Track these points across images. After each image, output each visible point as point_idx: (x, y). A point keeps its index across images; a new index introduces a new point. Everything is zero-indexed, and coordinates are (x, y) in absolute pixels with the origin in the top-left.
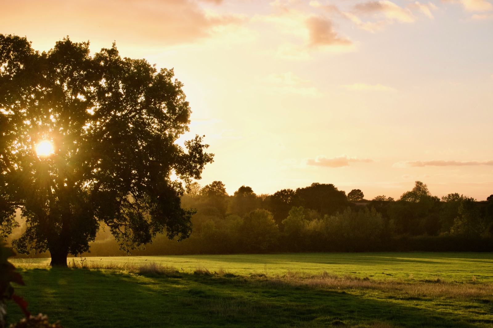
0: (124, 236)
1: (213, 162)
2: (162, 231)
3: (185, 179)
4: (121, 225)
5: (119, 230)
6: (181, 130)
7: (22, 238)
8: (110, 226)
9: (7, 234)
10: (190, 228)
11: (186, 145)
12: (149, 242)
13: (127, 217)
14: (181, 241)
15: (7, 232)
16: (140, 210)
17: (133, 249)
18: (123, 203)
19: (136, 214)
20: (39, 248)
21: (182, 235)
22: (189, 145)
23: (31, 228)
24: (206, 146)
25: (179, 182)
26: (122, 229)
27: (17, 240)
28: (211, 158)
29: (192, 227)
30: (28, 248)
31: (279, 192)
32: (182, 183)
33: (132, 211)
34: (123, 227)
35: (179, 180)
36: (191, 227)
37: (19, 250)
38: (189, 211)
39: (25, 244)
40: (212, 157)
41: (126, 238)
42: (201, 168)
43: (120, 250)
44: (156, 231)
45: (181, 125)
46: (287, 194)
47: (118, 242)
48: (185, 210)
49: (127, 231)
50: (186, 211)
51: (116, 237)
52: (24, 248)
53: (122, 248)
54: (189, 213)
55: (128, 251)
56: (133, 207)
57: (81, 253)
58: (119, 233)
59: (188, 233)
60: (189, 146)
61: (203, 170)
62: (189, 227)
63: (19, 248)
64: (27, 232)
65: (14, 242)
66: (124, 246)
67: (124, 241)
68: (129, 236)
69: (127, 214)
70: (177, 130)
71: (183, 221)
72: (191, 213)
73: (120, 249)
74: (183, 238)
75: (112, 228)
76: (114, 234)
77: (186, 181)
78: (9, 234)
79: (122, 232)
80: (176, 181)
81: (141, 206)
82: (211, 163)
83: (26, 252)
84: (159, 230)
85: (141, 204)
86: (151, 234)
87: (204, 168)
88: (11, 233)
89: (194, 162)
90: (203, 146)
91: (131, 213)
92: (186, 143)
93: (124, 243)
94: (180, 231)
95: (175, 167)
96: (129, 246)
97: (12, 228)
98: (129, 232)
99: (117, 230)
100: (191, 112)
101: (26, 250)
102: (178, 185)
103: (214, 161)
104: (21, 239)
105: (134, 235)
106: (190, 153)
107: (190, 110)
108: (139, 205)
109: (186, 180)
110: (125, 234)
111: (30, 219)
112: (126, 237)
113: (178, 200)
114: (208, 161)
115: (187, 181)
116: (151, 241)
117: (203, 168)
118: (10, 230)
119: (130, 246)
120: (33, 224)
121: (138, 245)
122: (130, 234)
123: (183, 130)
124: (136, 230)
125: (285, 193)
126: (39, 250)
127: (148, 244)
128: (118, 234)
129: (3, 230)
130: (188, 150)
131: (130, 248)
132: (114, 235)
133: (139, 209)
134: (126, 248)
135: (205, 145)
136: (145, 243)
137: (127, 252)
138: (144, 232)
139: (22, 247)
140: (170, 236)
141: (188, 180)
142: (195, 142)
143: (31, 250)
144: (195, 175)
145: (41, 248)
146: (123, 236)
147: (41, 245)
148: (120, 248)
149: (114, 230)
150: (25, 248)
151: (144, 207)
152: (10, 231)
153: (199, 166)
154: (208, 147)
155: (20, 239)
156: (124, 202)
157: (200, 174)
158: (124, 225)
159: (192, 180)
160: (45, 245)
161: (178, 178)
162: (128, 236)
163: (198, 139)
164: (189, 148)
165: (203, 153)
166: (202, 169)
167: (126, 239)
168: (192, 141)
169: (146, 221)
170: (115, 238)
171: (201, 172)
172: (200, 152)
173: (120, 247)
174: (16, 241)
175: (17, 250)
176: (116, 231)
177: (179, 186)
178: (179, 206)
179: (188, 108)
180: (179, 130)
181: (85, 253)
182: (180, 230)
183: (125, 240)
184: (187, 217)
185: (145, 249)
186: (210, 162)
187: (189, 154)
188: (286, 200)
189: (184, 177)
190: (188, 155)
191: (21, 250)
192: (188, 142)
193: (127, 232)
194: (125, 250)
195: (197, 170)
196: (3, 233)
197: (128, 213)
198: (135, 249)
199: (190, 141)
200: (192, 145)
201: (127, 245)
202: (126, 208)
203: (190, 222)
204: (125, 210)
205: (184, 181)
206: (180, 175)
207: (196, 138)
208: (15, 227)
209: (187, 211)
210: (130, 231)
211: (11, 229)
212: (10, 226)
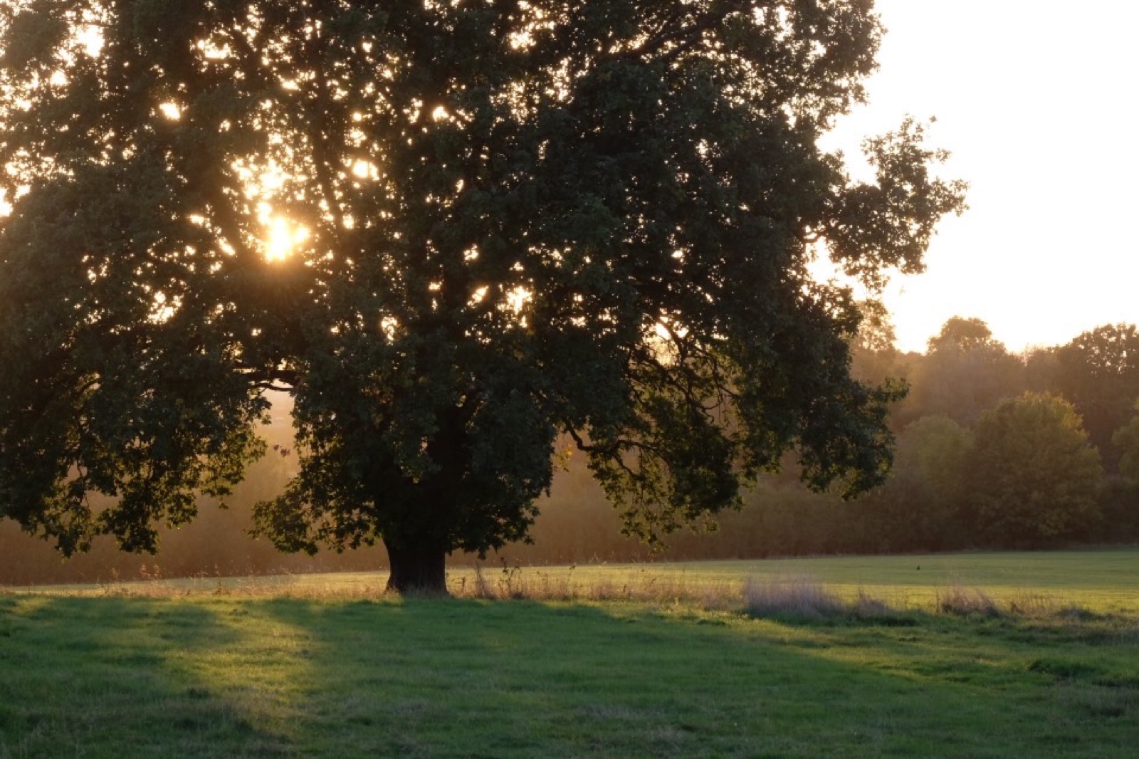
0: (639, 484)
1: (964, 210)
2: (778, 465)
3: (865, 277)
4: (629, 445)
5: (620, 462)
6: (838, 101)
7: (289, 495)
8: (587, 449)
9: (227, 484)
10: (886, 450)
11: (866, 152)
12: (730, 504)
13: (647, 418)
14: (855, 498)
15: (228, 477)
16: (697, 392)
17: (669, 529)
18: (634, 367)
19: (681, 406)
20: (351, 528)
21: (859, 475)
22: (880, 152)
23: (316, 459)
24: (938, 157)
25: (842, 286)
26: (631, 458)
27: (270, 504)
28: (957, 195)
29: (893, 447)
30: (311, 533)
31: (1089, 335)
32: (851, 290)
33: (666, 394)
34: (635, 451)
35: (843, 281)
36: (887, 446)
37: (281, 538)
38: (880, 389)
39: (298, 517)
40: (963, 192)
41: (645, 491)
42: (924, 232)
43: (625, 535)
44: (755, 464)
45: (837, 83)
46: (1118, 340)
47: (615, 506)
48: (868, 386)
49: (646, 466)
50: (869, 391)
51: (610, 488)
52: (297, 530)
53: (631, 528)
54: (880, 396)
55: (654, 538)
56: (671, 382)
57: (496, 548)
58: (620, 476)
59: (877, 468)
60: (879, 157)
61: (933, 240)
62: (882, 446)
63: (280, 533)
64: (303, 474)
65: (260, 510)
66: (638, 519)
67: (637, 502)
68: (656, 485)
69: (647, 408)
70: (823, 100)
71: (861, 425)
72: (888, 395)
73: (625, 531)
74: (863, 485)
75: (593, 456)
76: (603, 479)
77: (866, 281)
78: (235, 482)
79: (630, 471)
80: (830, 281)
81: (697, 378)
82: (959, 213)
83: (303, 545)
84: (764, 461)
85: (697, 368)
86: (736, 475)
87: (936, 232)
88: (242, 478)
89: (898, 212)
90: (928, 155)
91: (660, 402)
92: (869, 144)
93: (637, 511)
94: (850, 463)
95: (831, 233)
96: (656, 518)
97: (245, 463)
98: (655, 469)
99: (613, 463)
100: (882, 30)
101: (305, 537)
102: (838, 296)
103: (968, 208)
104: (284, 500)
105: (674, 480)
106: (881, 180)
107: (878, 23)
108: (691, 371)
109: (869, 278)
110: (641, 478)
111: (310, 428)
112: (643, 487)
113: (840, 351)
114: (947, 206)
115: (872, 283)
116: (739, 501)
117: (931, 231)
118: (235, 468)
119: (661, 519)
120: (323, 447)
121: (691, 516)
122: (658, 479)
123: (846, 102)
124: (679, 461)
125: (1110, 336)
126: (350, 539)
127: (724, 510)
128: (615, 477)
129: (213, 469)
130: (876, 168)
131: (658, 528)
132: (603, 484)
133: (690, 386)
134: (646, 527)
135: (935, 151)
136: (714, 509)
137: (650, 541)
138: (711, 468)
139: (290, 528)
140: (815, 479)
141: (875, 278)
142: (901, 140)
143: (321, 538)
144: (906, 258)
145: (357, 531)
146: (635, 485)
147: (356, 519)
148: (624, 527)
149: (603, 466)
150: (300, 534)
151: (707, 381)
152: (237, 473)
153: (914, 227)
154: (945, 157)
155: (280, 502)
156: (639, 363)
157: (924, 253)
158: (637, 444)
159: (888, 278)
160: (369, 521)
161: (836, 271)
162: (652, 483)
163: (911, 131)
164: (877, 161)
165: (930, 179)
166: (928, 234)
167: (646, 496)
168: (890, 138)
169: (716, 430)
170: (607, 491)
171: (926, 247)
172: (918, 178)
173: (626, 523)
174: (268, 507)
175: (274, 540)
176: (609, 469)
177: (840, 299)
178: (845, 372)
179: (871, 17)
180: (831, 99)
181: (510, 546)
182: (850, 457)
183: (641, 498)
184: (872, 410)
185: (715, 529)
186: (953, 210)
187: (878, 186)
188: (1115, 361)
189: (861, 267)
190: (874, 188)
191: (288, 540)
192: (875, 142)
193: (647, 472)
194: (642, 535)
195: (912, 240)
196: (214, 478)
197: (651, 403)
198: (677, 530)
199: (883, 136)
200: (888, 152)
201: (650, 517)
202: (644, 382)
203: (884, 428)
204: (642, 393)
205: (862, 282)
206: (844, 260)
207: (906, 126)
208: (253, 458)
209: (875, 388)
210: (657, 466)
211: (239, 465)
212: (237, 454)
